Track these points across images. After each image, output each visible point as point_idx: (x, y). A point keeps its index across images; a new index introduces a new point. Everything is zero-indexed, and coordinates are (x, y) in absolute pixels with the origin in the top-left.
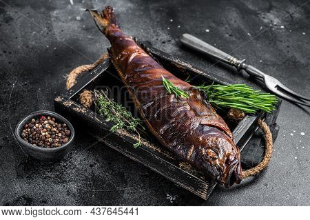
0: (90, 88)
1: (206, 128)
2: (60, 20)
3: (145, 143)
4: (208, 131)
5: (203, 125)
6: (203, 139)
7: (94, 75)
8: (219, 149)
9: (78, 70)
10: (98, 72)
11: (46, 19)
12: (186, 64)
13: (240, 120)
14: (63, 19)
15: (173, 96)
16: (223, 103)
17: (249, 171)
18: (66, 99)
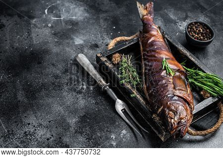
0: (121, 52)
1: (176, 98)
2: (37, 27)
3: (138, 96)
4: (175, 100)
5: (175, 95)
6: (170, 104)
7: (126, 45)
8: (177, 113)
9: (119, 39)
10: (129, 43)
11: (27, 26)
12: (186, 52)
13: (205, 99)
14: (39, 26)
15: (165, 71)
16: (199, 84)
17: (198, 132)
18: (103, 56)
